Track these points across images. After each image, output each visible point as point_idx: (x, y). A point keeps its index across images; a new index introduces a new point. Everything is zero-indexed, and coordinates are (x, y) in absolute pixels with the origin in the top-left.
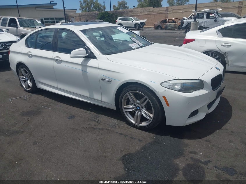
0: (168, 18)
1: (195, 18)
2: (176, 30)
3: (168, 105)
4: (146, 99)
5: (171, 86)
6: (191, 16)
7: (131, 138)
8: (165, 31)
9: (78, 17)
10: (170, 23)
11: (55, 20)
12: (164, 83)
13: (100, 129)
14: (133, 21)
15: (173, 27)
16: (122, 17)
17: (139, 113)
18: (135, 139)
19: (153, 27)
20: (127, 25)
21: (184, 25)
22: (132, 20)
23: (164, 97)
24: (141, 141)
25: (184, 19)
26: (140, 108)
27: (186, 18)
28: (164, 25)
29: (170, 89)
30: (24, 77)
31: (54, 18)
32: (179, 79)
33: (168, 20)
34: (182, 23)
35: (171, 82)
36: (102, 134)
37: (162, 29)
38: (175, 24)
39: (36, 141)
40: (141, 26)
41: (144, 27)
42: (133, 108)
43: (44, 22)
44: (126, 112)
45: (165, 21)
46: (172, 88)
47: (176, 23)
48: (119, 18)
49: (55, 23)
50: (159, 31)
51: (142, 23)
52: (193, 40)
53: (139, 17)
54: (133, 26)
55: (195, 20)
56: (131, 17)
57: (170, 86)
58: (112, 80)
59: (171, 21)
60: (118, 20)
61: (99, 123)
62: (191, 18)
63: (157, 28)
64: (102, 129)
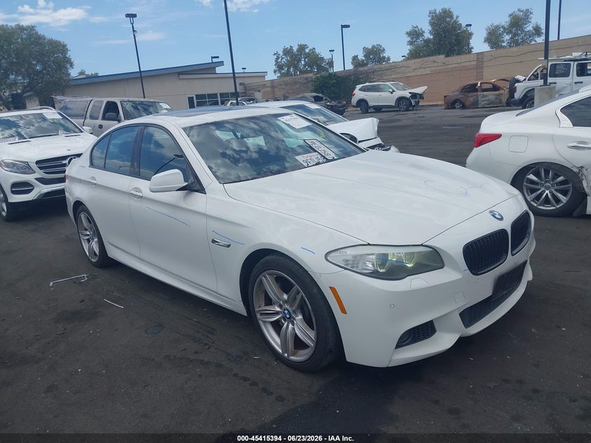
0: (479, 80)
1: (544, 77)
2: (502, 108)
3: (344, 311)
4: (299, 292)
5: (349, 262)
6: (536, 71)
7: (264, 390)
8: (473, 112)
9: (269, 89)
10: (485, 93)
11: (219, 99)
12: (333, 254)
13: (202, 361)
14: (393, 91)
15: (493, 102)
16: (367, 84)
17: (290, 326)
18: (272, 393)
19: (443, 103)
20: (378, 102)
21: (518, 95)
22: (391, 90)
23: (333, 289)
24: (284, 399)
25: (518, 81)
26: (290, 315)
27: (521, 78)
28: (471, 98)
29: (346, 269)
30: (88, 233)
31: (216, 94)
32: (369, 244)
33: (479, 85)
34: (512, 90)
35: (349, 252)
36: (200, 376)
37: (464, 107)
38: (499, 95)
39: (56, 383)
40: (413, 103)
41: (420, 104)
42: (277, 313)
43: (195, 104)
44: (264, 322)
45: (472, 88)
46: (351, 266)
47: (502, 92)
48: (359, 87)
49: (218, 104)
50: (458, 112)
51: (414, 95)
52: (497, 136)
53: (409, 82)
54: (394, 105)
55: (545, 83)
56: (388, 83)
57: (347, 261)
58: (232, 243)
59: (490, 86)
60: (357, 91)
61: (207, 347)
62: (535, 77)
63: (451, 104)
64: (208, 362)
